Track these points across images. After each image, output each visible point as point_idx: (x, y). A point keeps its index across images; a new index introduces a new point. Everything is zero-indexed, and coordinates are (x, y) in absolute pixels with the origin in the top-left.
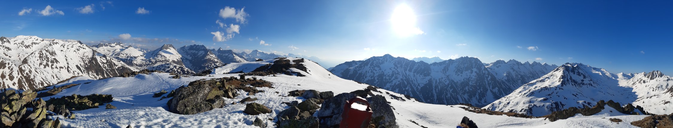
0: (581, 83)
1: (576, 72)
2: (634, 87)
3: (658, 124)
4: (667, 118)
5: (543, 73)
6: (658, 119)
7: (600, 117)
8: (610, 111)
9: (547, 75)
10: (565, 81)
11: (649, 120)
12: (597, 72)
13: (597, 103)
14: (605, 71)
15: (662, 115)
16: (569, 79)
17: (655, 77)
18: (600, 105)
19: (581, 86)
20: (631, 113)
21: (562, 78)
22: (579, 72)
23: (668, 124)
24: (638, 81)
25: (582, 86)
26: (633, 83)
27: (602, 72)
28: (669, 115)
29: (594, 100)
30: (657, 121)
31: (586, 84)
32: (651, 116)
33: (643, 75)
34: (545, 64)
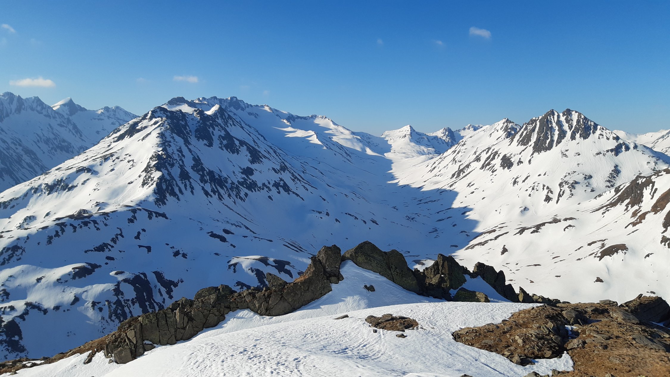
0: (241, 184)
1: (215, 138)
2: (460, 186)
3: (575, 341)
4: (618, 316)
5: (62, 148)
6: (576, 322)
7: (328, 313)
8: (366, 286)
9: (82, 157)
10: (173, 178)
11: (535, 325)
12: (300, 133)
13: (310, 262)
14: (332, 126)
15: (592, 305)
16: (188, 169)
17: (556, 138)
18: (324, 268)
19: (242, 195)
20: (453, 292)
21: (158, 167)
22: (228, 136)
23: (620, 341)
24: (478, 159)
25: (246, 195)
26: (455, 168)
27: (320, 132)
28: (627, 304)
29: (299, 249)
30: (569, 327)
31: (264, 184)
32: (543, 308)
33: (502, 133)
34: (71, 105)
